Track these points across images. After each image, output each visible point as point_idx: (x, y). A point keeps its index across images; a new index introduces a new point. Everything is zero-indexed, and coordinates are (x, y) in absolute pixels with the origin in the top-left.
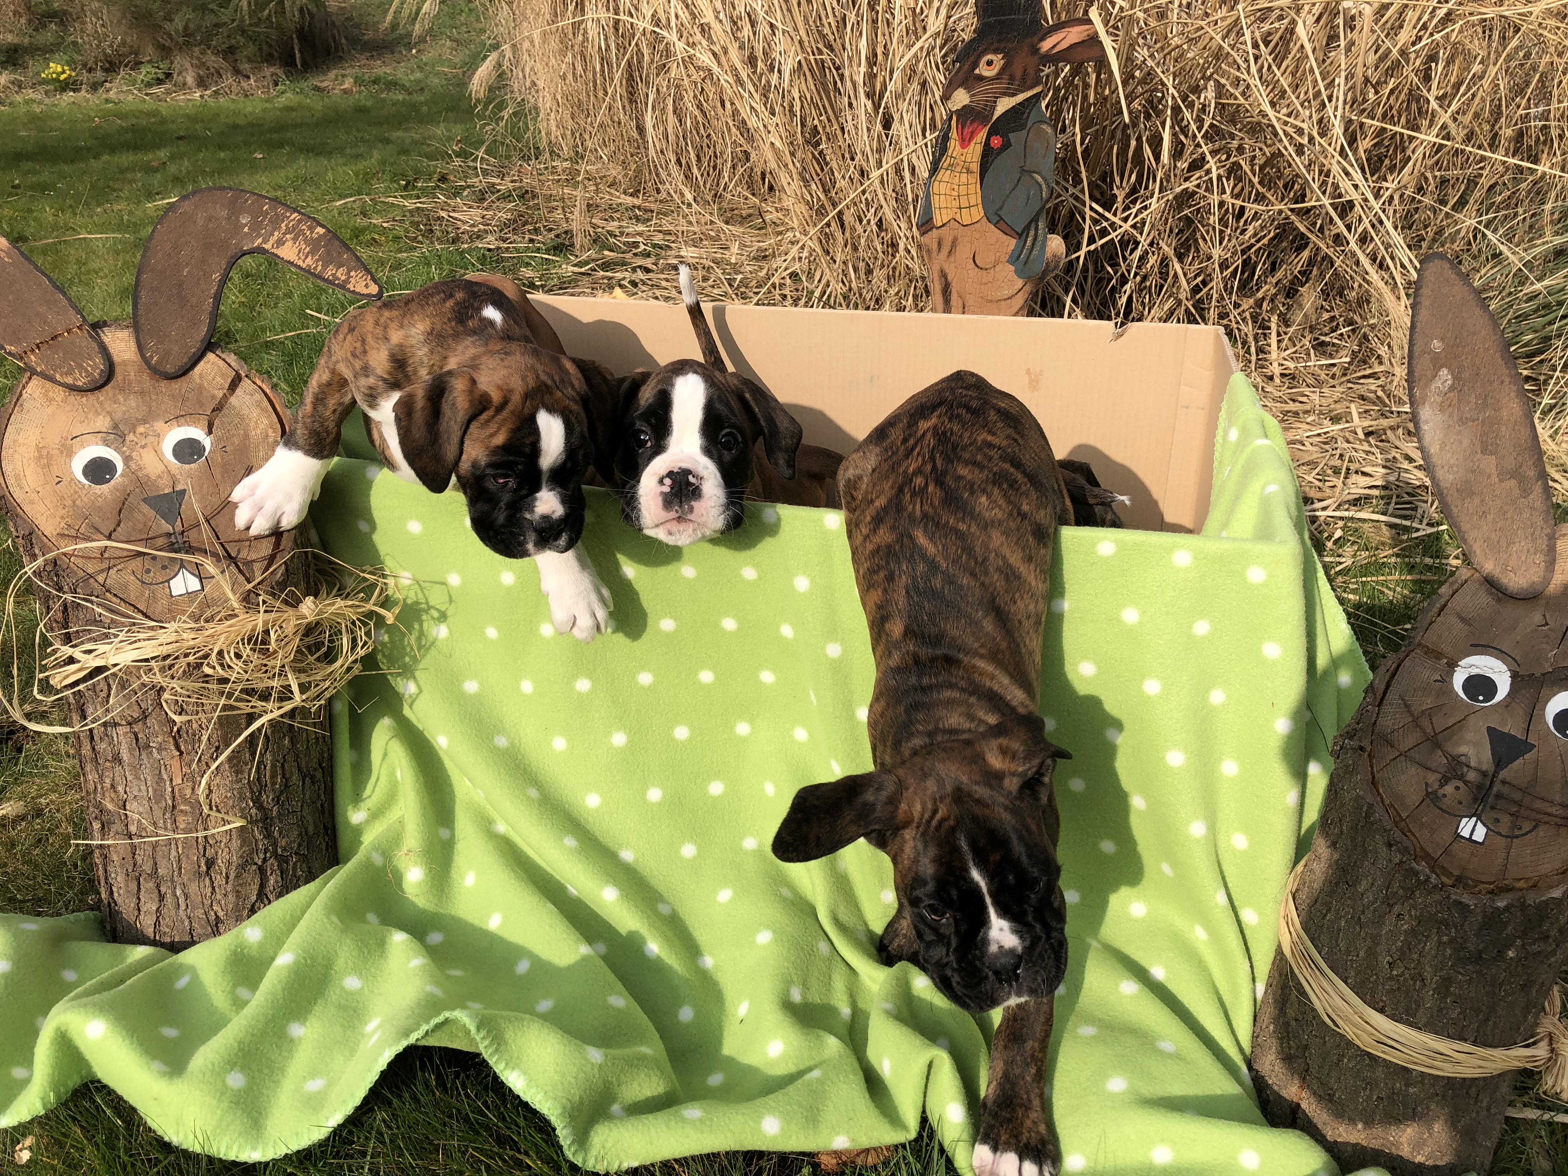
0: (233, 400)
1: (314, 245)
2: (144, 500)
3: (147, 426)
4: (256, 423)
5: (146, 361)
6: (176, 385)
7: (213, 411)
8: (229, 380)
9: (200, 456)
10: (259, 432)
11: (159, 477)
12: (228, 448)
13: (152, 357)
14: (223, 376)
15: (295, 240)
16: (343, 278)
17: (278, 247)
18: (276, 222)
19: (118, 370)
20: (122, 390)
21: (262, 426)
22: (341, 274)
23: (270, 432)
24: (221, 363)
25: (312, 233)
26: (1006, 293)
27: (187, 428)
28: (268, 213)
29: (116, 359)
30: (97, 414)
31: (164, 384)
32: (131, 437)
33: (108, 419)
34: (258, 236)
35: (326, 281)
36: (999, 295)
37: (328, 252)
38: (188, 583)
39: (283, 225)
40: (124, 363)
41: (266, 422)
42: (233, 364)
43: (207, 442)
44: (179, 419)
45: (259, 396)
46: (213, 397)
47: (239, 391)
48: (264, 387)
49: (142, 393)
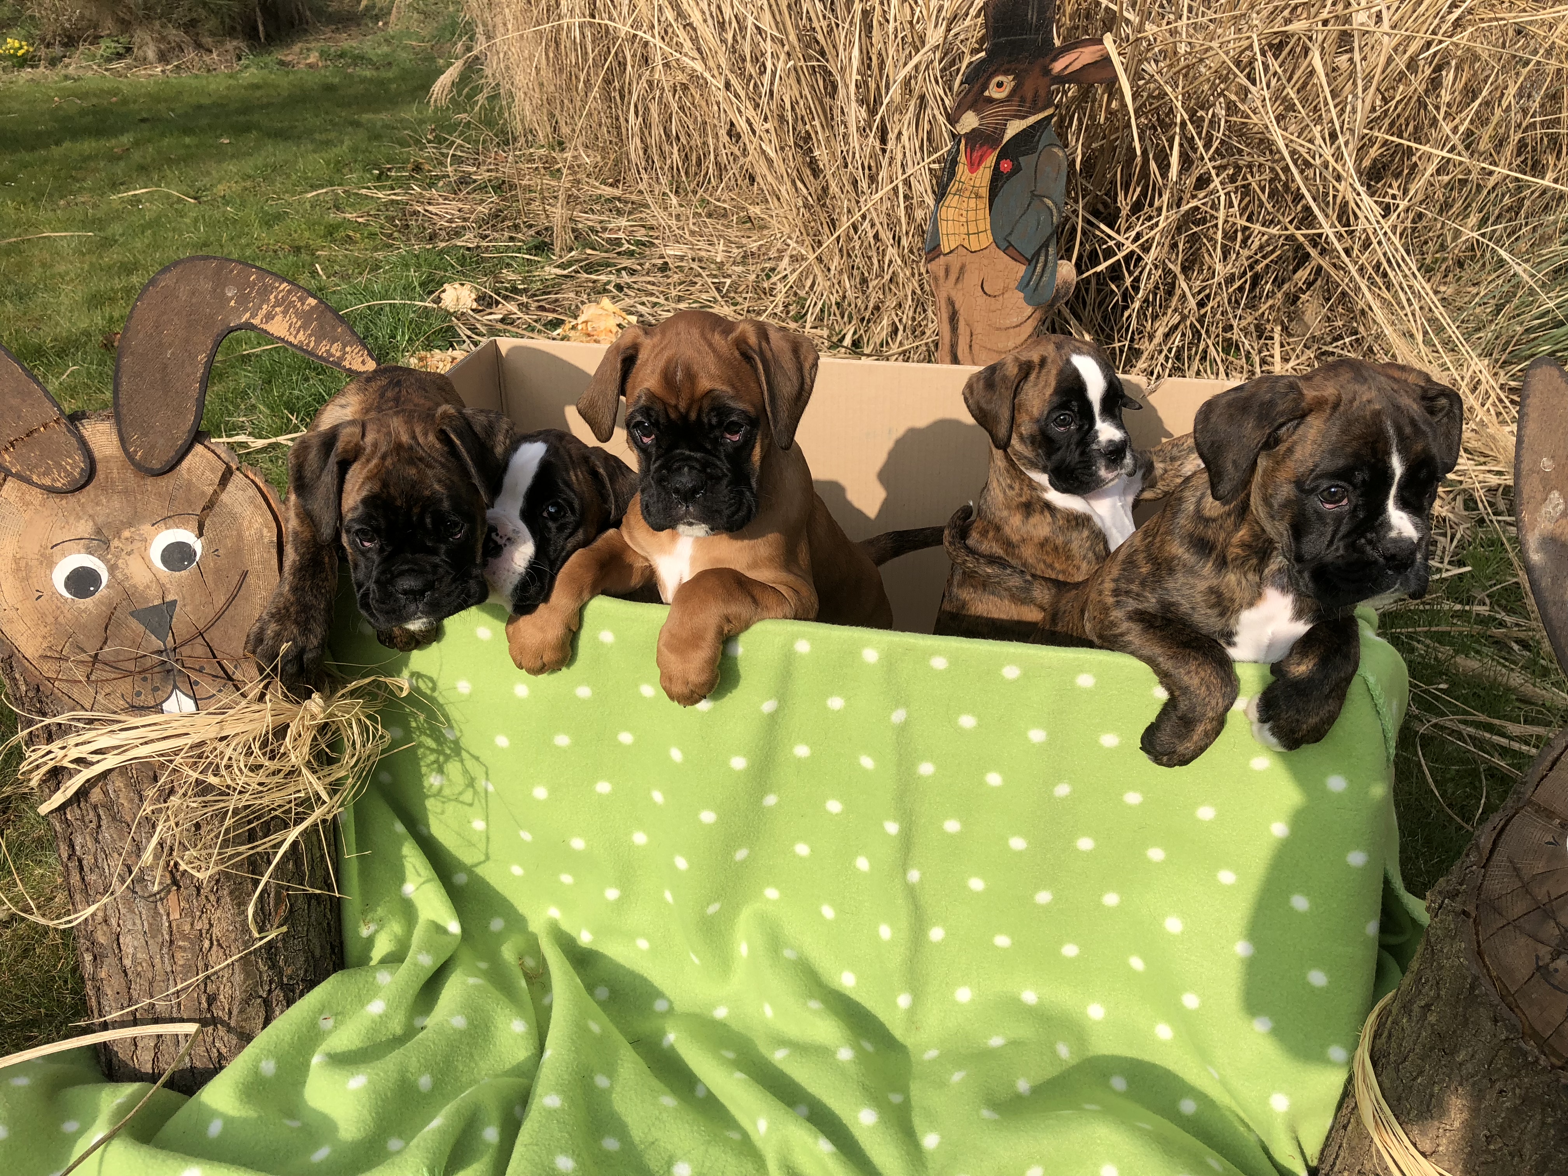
0: (224, 497)
1: (306, 318)
2: (132, 614)
3: (133, 529)
4: (250, 522)
5: (130, 456)
6: (163, 482)
7: (204, 509)
8: (220, 474)
9: (190, 564)
10: (253, 532)
11: (148, 587)
12: (221, 552)
13: (136, 452)
14: (213, 470)
15: (285, 313)
16: (338, 354)
17: (267, 322)
18: (264, 292)
19: (99, 467)
20: (104, 489)
21: (256, 526)
22: (336, 350)
23: (265, 531)
24: (210, 455)
25: (303, 304)
26: (1015, 320)
27: (176, 530)
28: (255, 284)
29: (97, 455)
30: (79, 518)
31: (149, 481)
32: (115, 543)
33: (91, 523)
34: (246, 310)
35: (320, 358)
36: (1008, 323)
37: (321, 327)
38: (183, 706)
39: (272, 297)
40: (107, 459)
41: (260, 520)
42: (223, 455)
43: (198, 546)
44: (167, 520)
45: (252, 491)
46: (203, 493)
47: (230, 487)
48: (257, 480)
49: (126, 492)
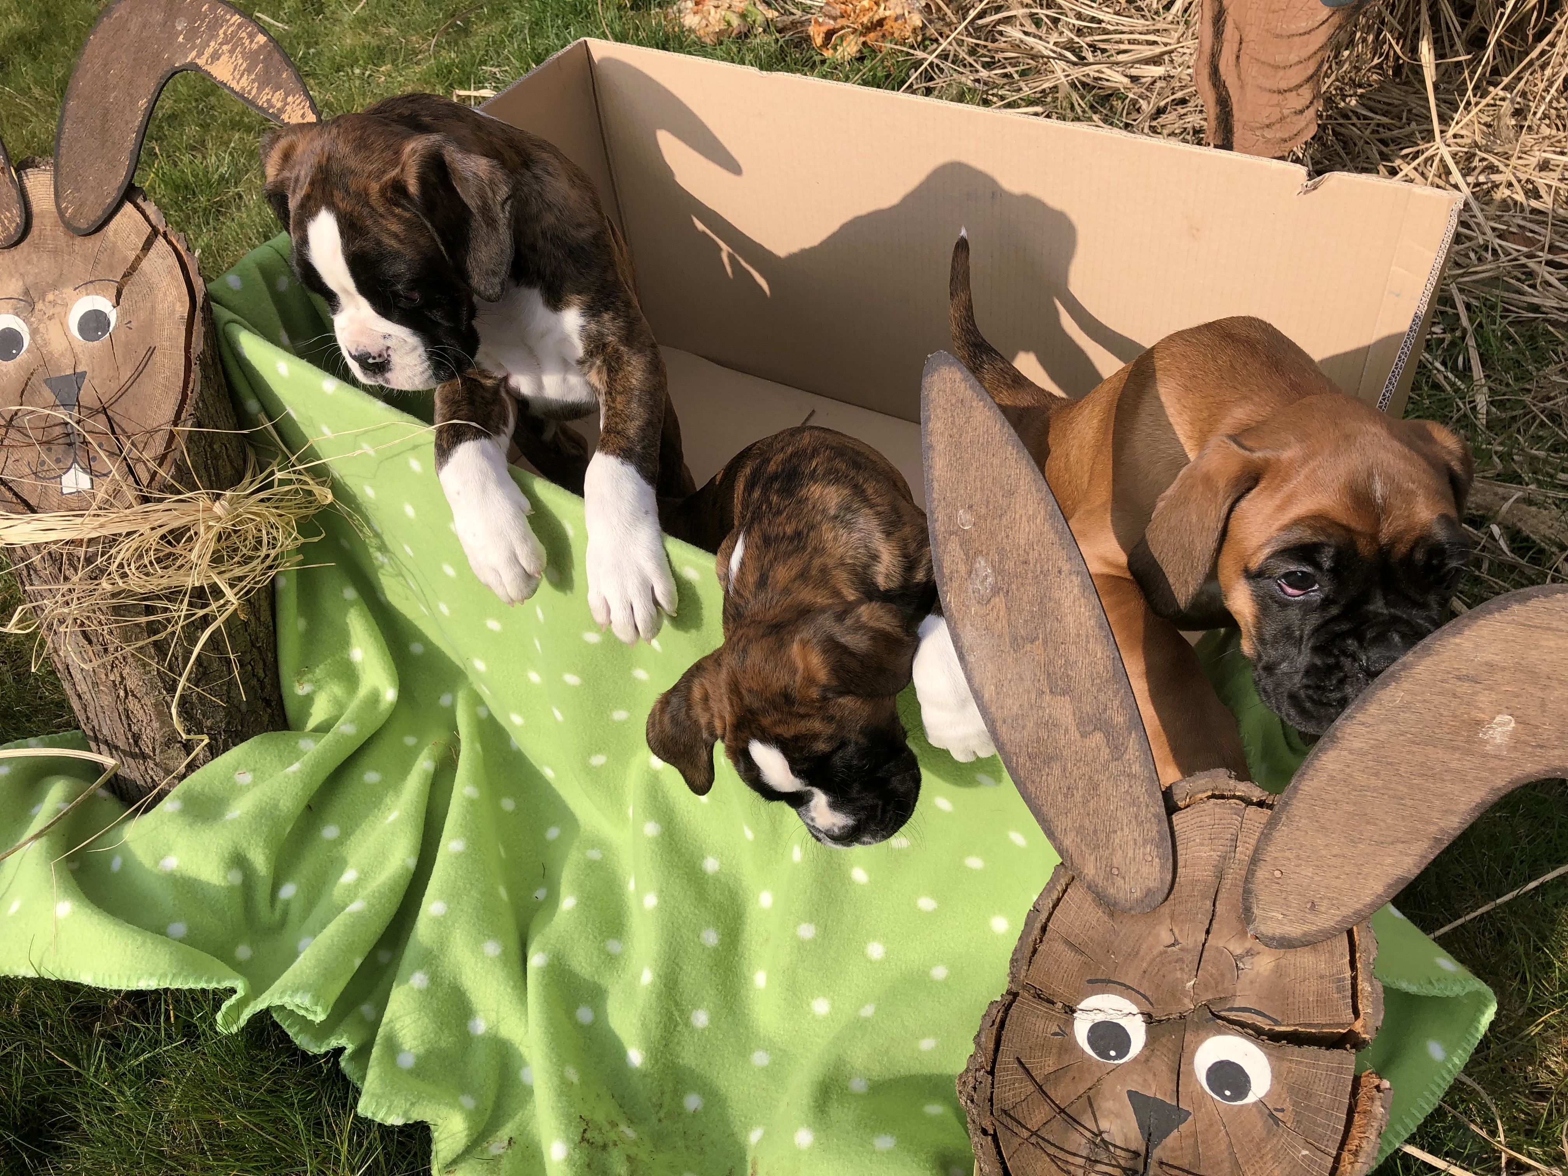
0: (145, 264)
1: (252, 58)
2: (45, 381)
3: (57, 292)
4: (165, 294)
5: (61, 212)
6: (92, 244)
7: (124, 276)
8: (144, 238)
9: (104, 334)
10: (166, 306)
11: (62, 355)
12: (133, 325)
13: (67, 208)
14: (138, 233)
15: (232, 52)
16: (279, 105)
17: (212, 63)
18: (216, 24)
19: (35, 222)
20: (36, 247)
21: (170, 298)
22: (277, 99)
23: (178, 304)
24: (138, 215)
25: (251, 42)
27: (95, 297)
28: (206, 16)
29: (36, 209)
31: (78, 240)
32: (39, 306)
33: (21, 283)
34: (192, 48)
35: (261, 108)
37: (266, 70)
38: (80, 482)
39: (221, 32)
40: (43, 214)
41: (174, 293)
42: (152, 217)
43: (113, 316)
44: (89, 285)
45: (173, 260)
46: (125, 258)
47: (152, 253)
48: (179, 247)
49: (55, 252)
